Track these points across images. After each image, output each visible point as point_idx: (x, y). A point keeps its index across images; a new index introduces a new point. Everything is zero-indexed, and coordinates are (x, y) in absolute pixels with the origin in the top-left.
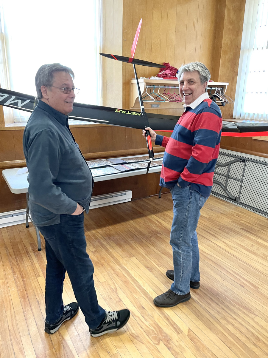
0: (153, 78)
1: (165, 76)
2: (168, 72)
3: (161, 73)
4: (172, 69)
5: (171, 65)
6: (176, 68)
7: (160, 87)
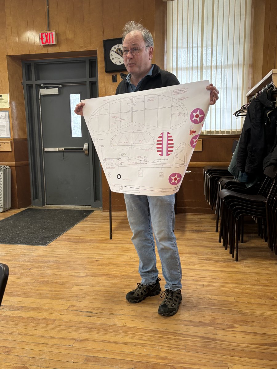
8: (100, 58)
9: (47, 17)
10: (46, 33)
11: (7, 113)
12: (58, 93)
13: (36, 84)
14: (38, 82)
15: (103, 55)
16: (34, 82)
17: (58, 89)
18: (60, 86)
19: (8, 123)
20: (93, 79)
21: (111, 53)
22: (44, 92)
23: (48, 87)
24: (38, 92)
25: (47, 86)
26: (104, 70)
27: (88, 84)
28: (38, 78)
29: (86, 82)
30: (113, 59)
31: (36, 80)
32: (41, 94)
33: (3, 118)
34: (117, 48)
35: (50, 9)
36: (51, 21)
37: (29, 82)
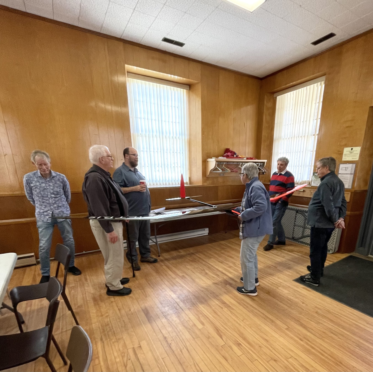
0: (220, 158)
1: (227, 157)
2: (229, 154)
3: (225, 155)
4: (232, 152)
5: (231, 149)
6: (234, 151)
7: (224, 163)
11: (354, 165)
19: (353, 175)
33: (348, 170)
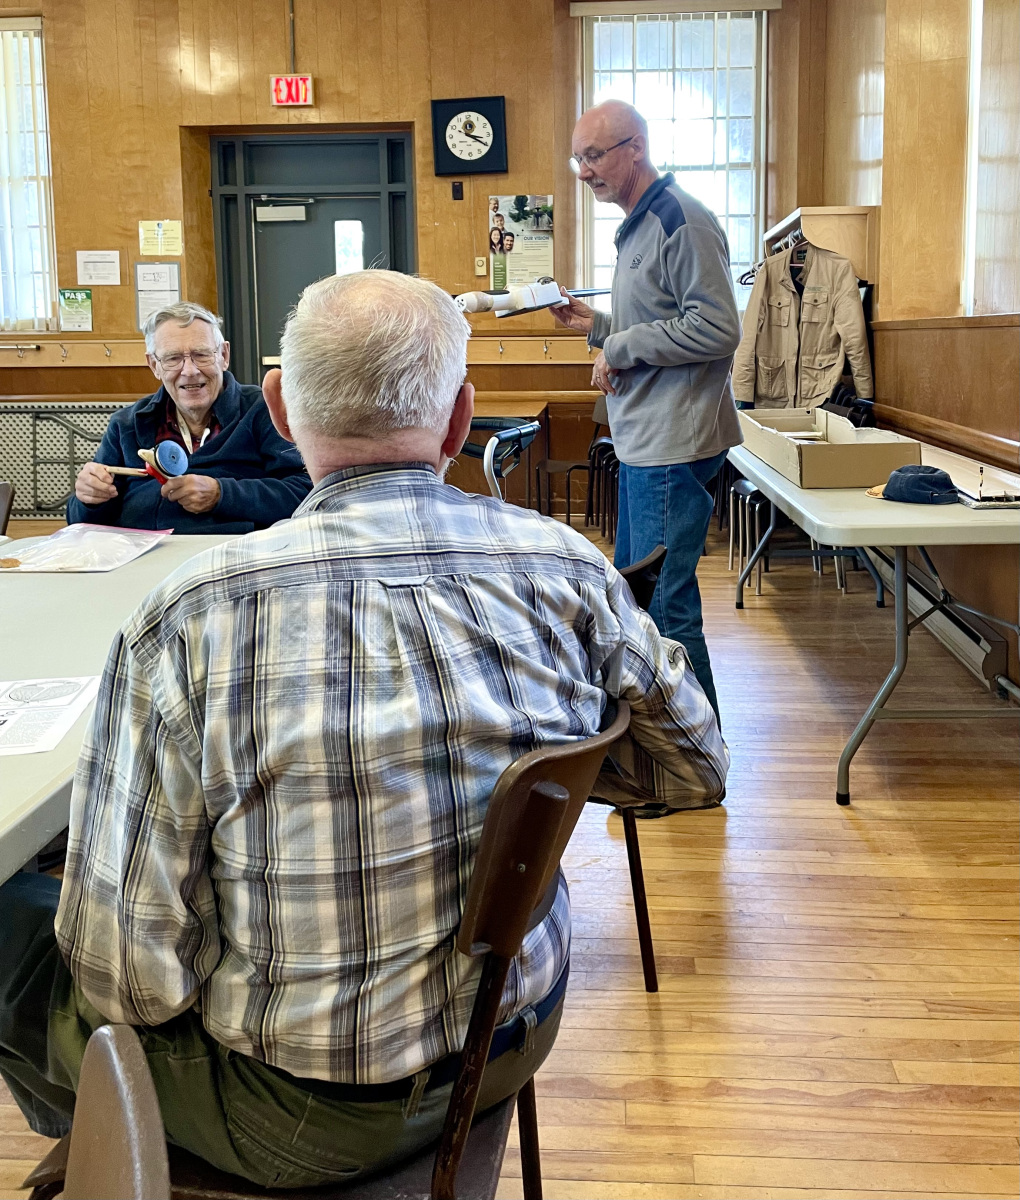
8: (422, 140)
9: (289, 38)
10: (289, 80)
11: (175, 267)
12: (304, 219)
13: (248, 196)
14: (253, 189)
15: (429, 135)
16: (240, 189)
17: (303, 208)
18: (311, 201)
20: (397, 187)
21: (449, 131)
22: (265, 214)
23: (276, 204)
24: (250, 215)
25: (276, 201)
26: (431, 170)
27: (385, 199)
28: (250, 180)
29: (379, 193)
30: (454, 146)
31: (246, 185)
32: (258, 220)
33: (162, 280)
34: (464, 120)
35: (297, 20)
36: (299, 49)
37: (229, 190)
